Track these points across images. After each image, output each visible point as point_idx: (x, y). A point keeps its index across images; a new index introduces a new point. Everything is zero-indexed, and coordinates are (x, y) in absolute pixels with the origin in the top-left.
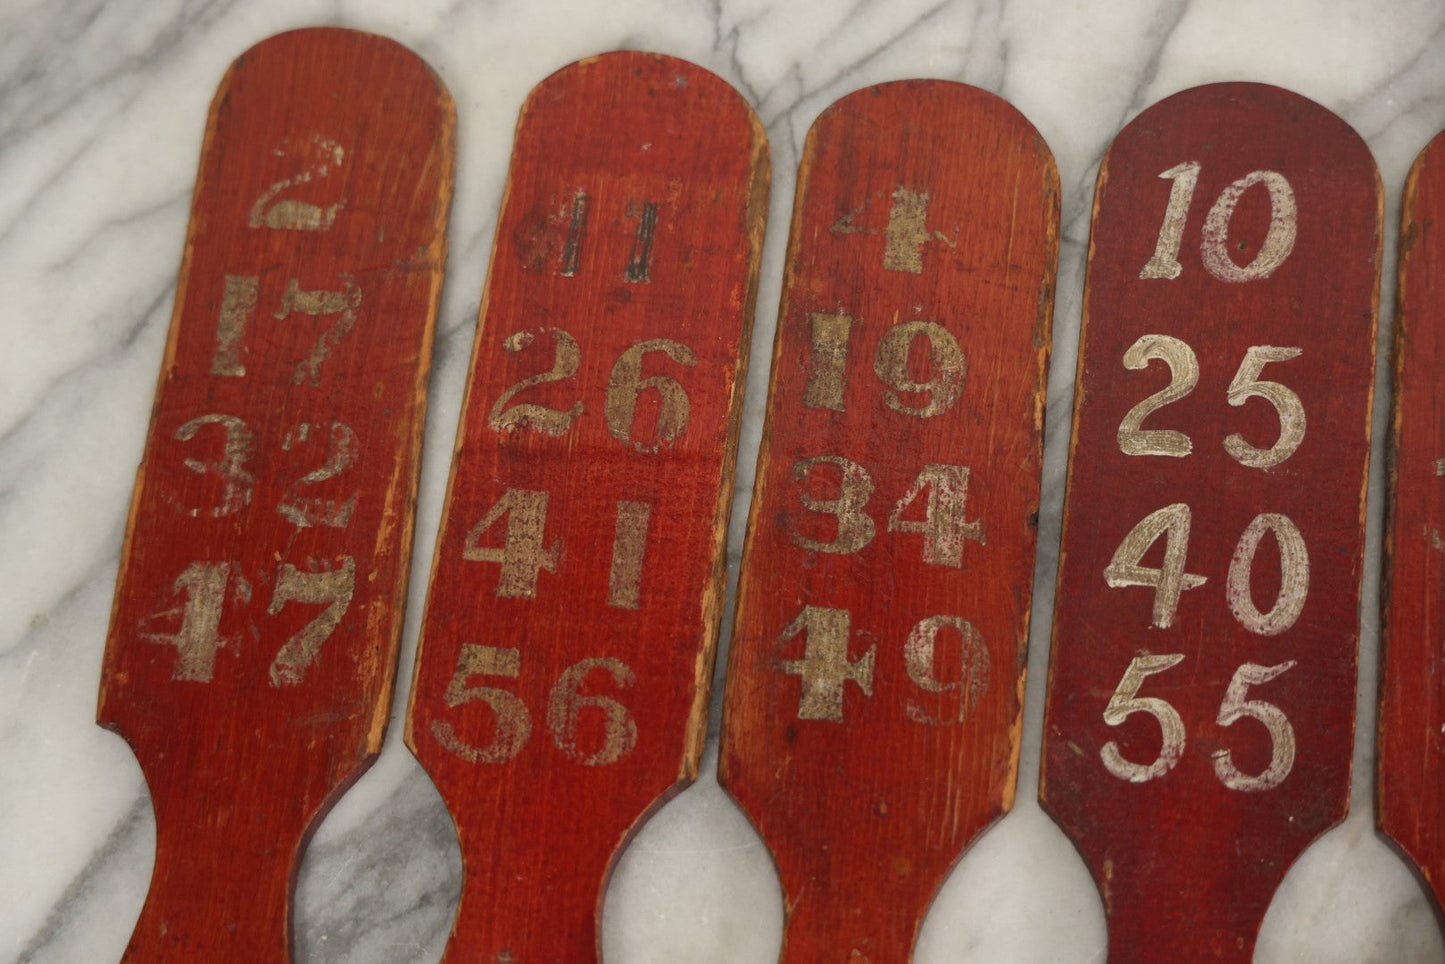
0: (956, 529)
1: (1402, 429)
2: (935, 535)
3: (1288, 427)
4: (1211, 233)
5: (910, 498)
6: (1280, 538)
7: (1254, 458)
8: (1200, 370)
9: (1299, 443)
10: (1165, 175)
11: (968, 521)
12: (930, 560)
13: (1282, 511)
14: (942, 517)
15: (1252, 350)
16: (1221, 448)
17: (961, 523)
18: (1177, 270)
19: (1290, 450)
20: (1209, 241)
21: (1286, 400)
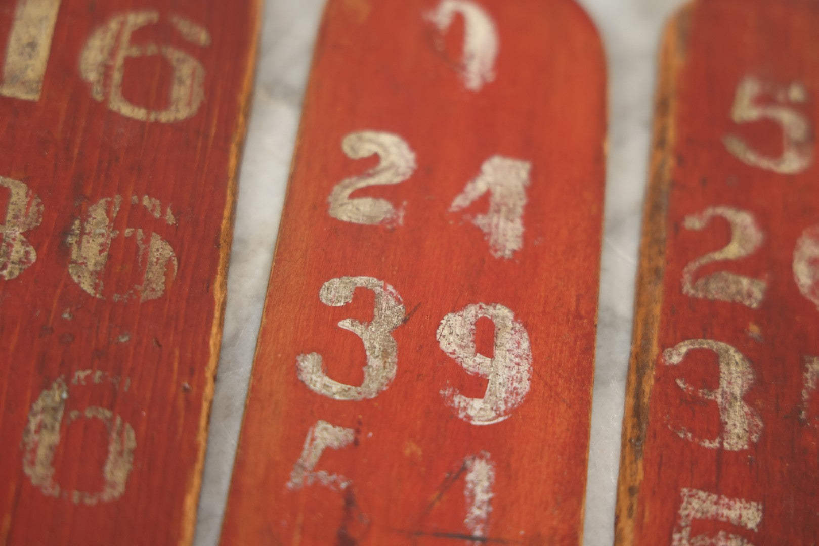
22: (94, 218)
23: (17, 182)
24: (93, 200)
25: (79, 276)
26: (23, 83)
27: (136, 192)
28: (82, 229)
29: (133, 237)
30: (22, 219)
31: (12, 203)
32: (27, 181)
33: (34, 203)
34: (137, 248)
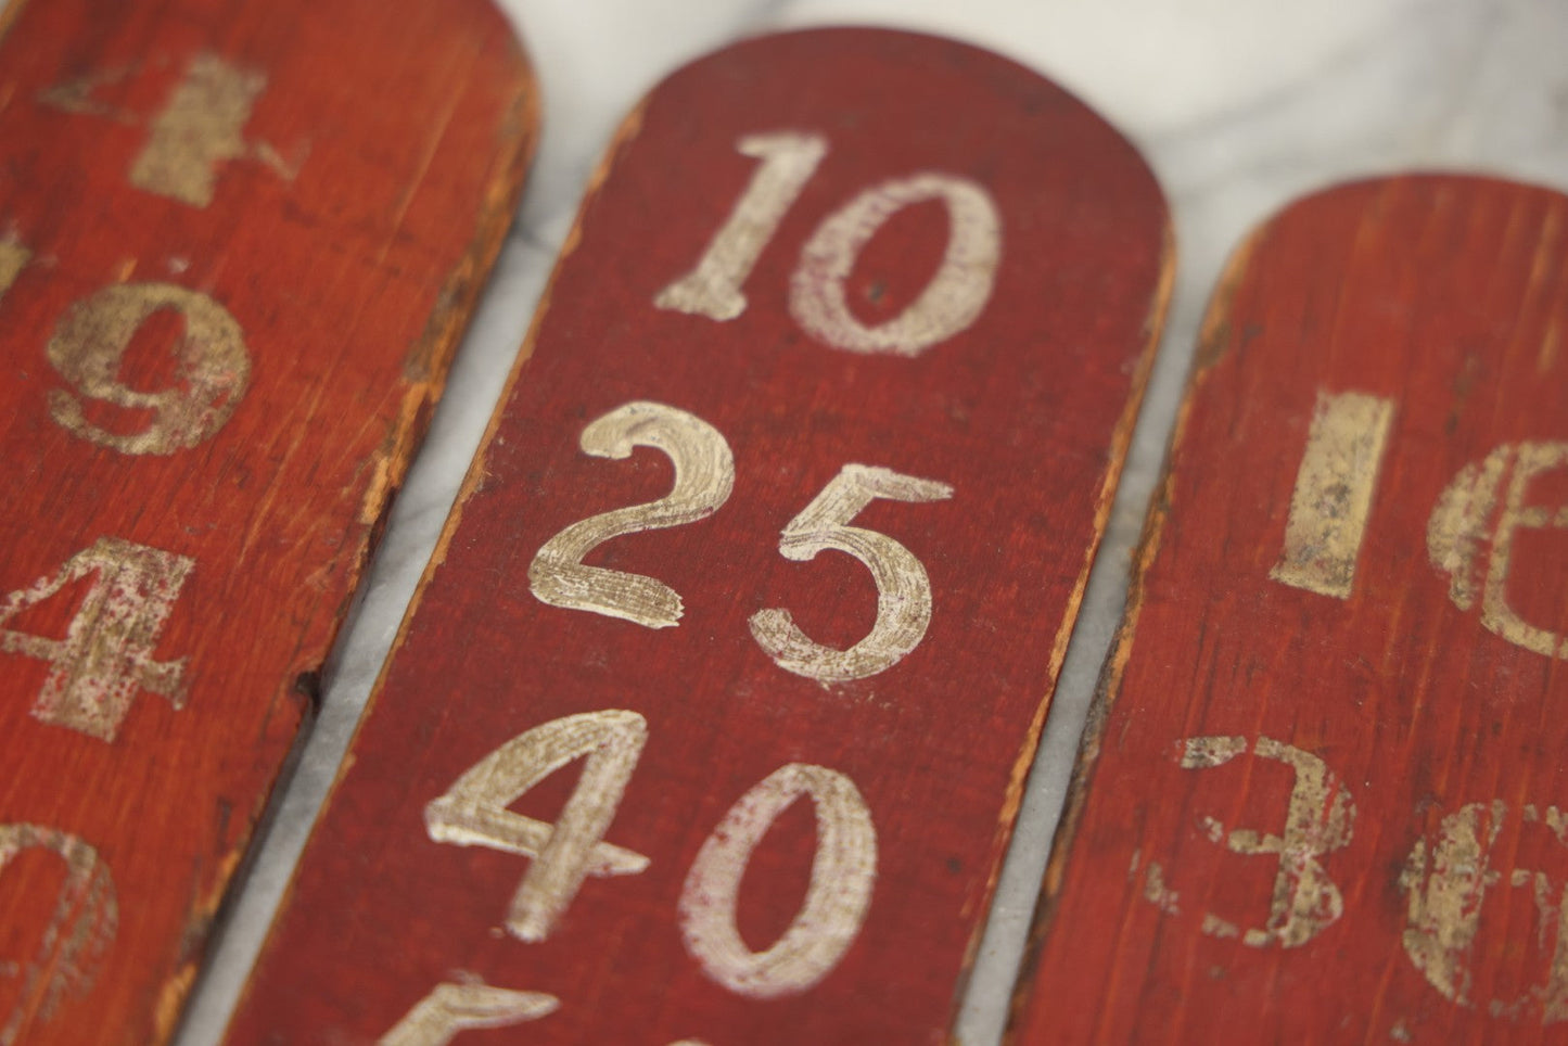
0: (128, 666)
1: (1126, 668)
2: (76, 669)
3: (892, 618)
4: (820, 261)
5: (43, 590)
6: (825, 814)
7: (807, 659)
8: (736, 484)
9: (908, 651)
10: (752, 147)
11: (157, 657)
12: (46, 716)
13: (841, 767)
14: (102, 640)
15: (851, 471)
16: (745, 628)
17: (142, 659)
18: (734, 307)
19: (884, 660)
20: (812, 273)
21: (900, 570)
22: (1452, 842)
23: (1306, 755)
24: (1450, 806)
25: (1424, 956)
26: (1320, 564)
27: (1531, 799)
28: (1431, 861)
29: (1529, 887)
30: (1315, 829)
31: (1297, 797)
32: (1326, 754)
33: (1339, 800)
34: (1536, 911)
